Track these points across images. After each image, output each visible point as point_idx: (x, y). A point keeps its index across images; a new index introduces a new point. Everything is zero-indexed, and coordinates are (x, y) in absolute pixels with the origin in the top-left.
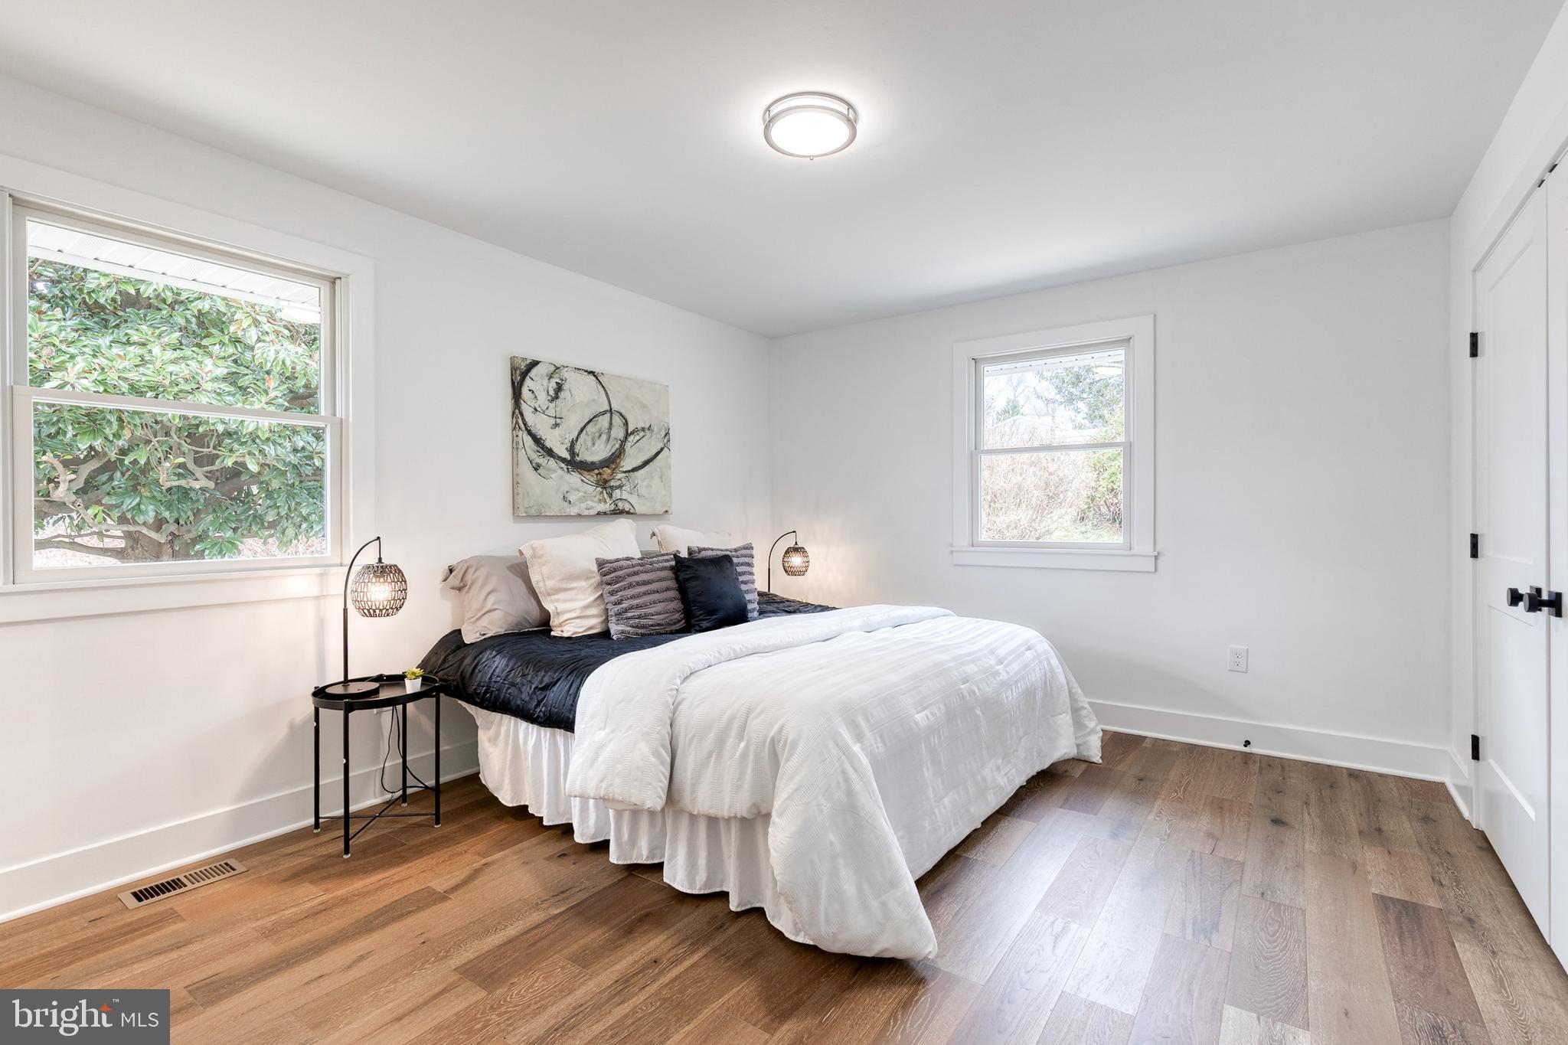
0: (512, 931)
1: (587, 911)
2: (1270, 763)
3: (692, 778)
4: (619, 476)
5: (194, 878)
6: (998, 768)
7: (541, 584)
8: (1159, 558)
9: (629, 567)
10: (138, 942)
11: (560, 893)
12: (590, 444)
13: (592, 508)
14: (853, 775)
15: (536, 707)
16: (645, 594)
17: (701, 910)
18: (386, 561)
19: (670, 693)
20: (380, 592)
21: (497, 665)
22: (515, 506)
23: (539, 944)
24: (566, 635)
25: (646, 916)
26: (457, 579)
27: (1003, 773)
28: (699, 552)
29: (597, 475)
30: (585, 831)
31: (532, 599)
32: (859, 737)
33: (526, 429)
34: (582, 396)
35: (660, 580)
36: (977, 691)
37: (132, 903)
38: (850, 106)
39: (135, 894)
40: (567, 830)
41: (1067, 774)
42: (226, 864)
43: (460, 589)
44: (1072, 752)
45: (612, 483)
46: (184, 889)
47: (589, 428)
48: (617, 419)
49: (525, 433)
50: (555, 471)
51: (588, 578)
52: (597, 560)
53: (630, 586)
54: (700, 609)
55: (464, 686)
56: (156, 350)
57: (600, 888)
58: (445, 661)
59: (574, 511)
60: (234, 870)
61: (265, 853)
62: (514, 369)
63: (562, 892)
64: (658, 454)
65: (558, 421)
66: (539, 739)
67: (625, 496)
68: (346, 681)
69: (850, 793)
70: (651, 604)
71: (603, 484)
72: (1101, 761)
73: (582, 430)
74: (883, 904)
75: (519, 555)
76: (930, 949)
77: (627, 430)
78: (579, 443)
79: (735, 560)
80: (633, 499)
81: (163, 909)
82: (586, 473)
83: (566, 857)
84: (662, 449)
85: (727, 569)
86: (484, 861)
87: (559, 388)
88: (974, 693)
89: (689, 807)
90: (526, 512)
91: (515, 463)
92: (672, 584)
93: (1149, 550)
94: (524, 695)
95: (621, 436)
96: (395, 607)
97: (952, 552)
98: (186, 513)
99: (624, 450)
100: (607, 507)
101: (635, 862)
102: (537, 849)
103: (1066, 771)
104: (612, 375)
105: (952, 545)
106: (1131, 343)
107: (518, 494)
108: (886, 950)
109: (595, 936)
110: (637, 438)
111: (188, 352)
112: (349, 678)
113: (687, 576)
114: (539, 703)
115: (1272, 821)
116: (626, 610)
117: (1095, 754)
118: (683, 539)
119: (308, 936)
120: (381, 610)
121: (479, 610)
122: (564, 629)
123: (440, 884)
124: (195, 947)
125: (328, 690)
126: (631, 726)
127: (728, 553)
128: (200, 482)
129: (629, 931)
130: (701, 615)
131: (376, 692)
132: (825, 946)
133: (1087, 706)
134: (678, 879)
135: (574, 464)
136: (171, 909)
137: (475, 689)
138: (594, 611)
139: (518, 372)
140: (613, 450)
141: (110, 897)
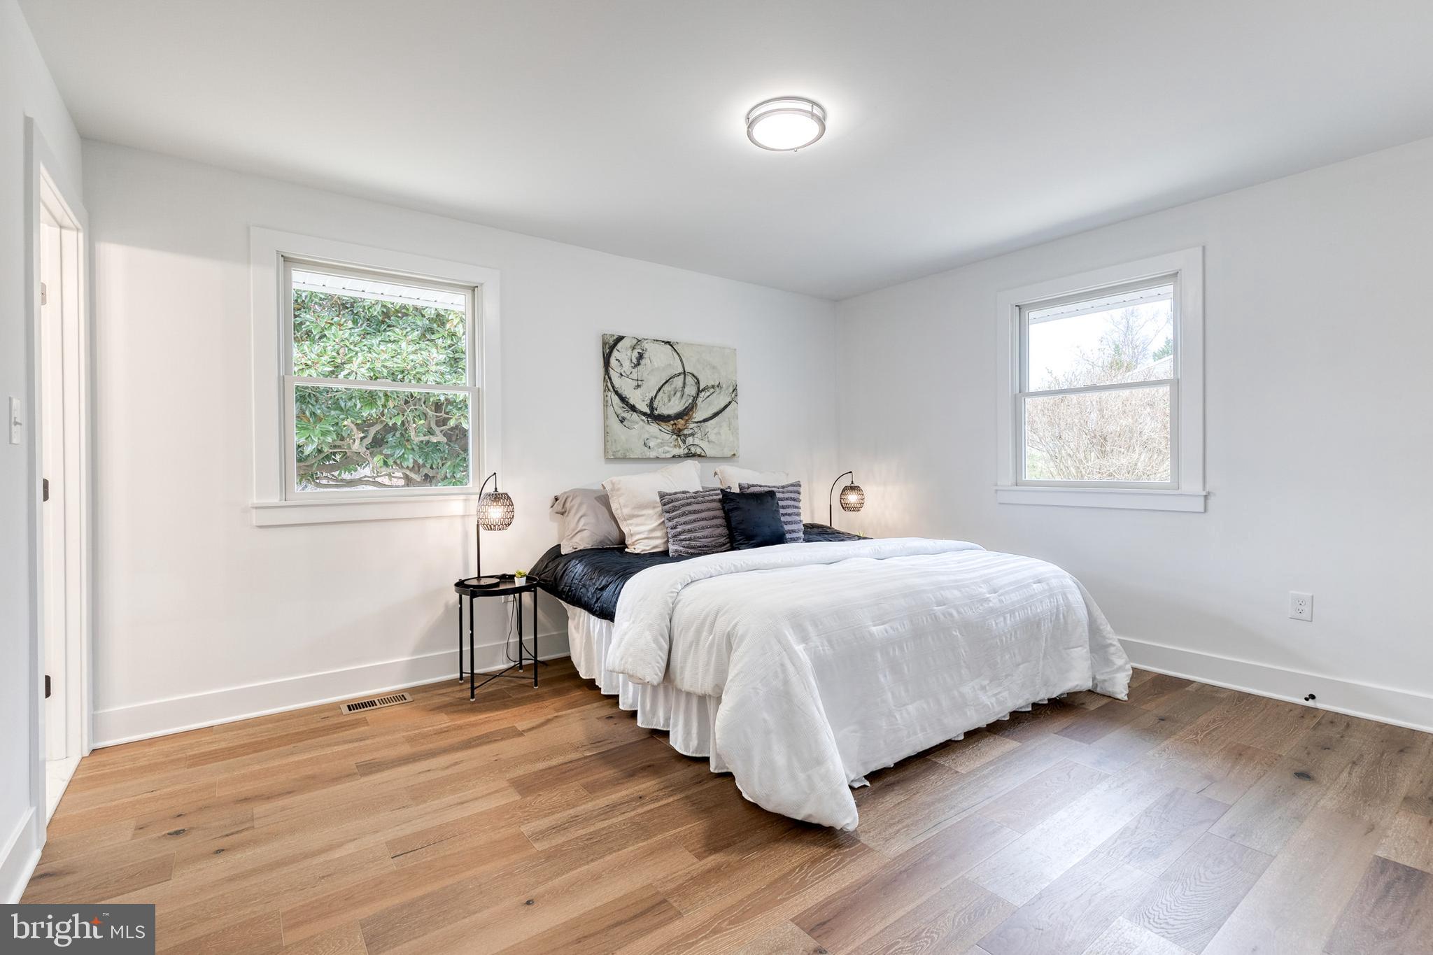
0: (554, 762)
1: (608, 757)
2: (1334, 719)
3: (681, 663)
4: (692, 426)
5: (382, 701)
6: (983, 688)
7: (619, 511)
8: (1209, 497)
9: (683, 499)
10: (341, 734)
11: (596, 742)
12: (666, 400)
13: (668, 452)
14: (791, 669)
15: (595, 603)
16: (695, 521)
17: (691, 768)
18: (500, 490)
19: (671, 595)
20: (496, 513)
21: (578, 569)
22: (606, 451)
23: (568, 773)
24: (636, 552)
25: (649, 766)
26: (560, 506)
27: (990, 693)
28: (749, 488)
29: (672, 425)
30: (626, 701)
31: (613, 523)
32: (804, 639)
33: (614, 390)
34: (659, 360)
35: (709, 510)
36: (955, 613)
37: (345, 710)
38: (813, 103)
39: (349, 706)
40: (614, 699)
41: (1084, 706)
42: (403, 696)
43: (562, 514)
44: (1088, 685)
45: (686, 432)
46: (375, 707)
47: (666, 388)
48: (690, 380)
49: (613, 394)
50: (637, 423)
51: (654, 507)
52: (659, 493)
53: (684, 514)
54: (741, 534)
55: (557, 586)
56: (404, 345)
57: (625, 743)
58: (546, 567)
59: (653, 454)
60: (405, 699)
61: (426, 692)
62: (604, 344)
63: (599, 742)
64: (726, 407)
65: (640, 383)
66: (601, 626)
67: (697, 442)
68: (479, 577)
69: (786, 682)
70: (699, 529)
71: (678, 433)
72: (1126, 698)
73: (660, 389)
74: (809, 778)
75: (602, 488)
76: (848, 821)
77: (699, 388)
78: (657, 400)
79: (778, 495)
80: (704, 444)
81: (360, 717)
82: (663, 424)
83: (612, 719)
84: (730, 403)
85: (767, 502)
86: (556, 714)
87: (641, 356)
88: (951, 615)
89: (679, 686)
90: (613, 455)
91: (606, 417)
92: (720, 513)
93: (1198, 488)
94: (589, 594)
95: (694, 392)
96: (506, 524)
97: (997, 491)
98: (436, 460)
99: (696, 404)
100: (682, 451)
101: (655, 728)
102: (596, 711)
103: (1083, 704)
104: (685, 344)
105: (996, 485)
106: (1179, 278)
107: (608, 442)
108: (810, 816)
109: (609, 773)
110: (708, 394)
111: (423, 345)
112: (481, 575)
113: (731, 507)
114: (598, 599)
115: (1296, 774)
116: (680, 534)
117: (1121, 692)
118: (736, 477)
119: (431, 745)
120: (495, 526)
121: (574, 530)
122: (636, 547)
123: (521, 726)
124: (367, 742)
125: (466, 583)
126: (642, 619)
127: (773, 489)
128: (438, 438)
129: (632, 775)
130: (741, 540)
131: (497, 585)
132: (764, 805)
133: (1116, 643)
134: (678, 743)
135: (654, 417)
136: (365, 718)
137: (563, 588)
138: (659, 534)
139: (607, 346)
140: (686, 405)
141: (335, 707)
